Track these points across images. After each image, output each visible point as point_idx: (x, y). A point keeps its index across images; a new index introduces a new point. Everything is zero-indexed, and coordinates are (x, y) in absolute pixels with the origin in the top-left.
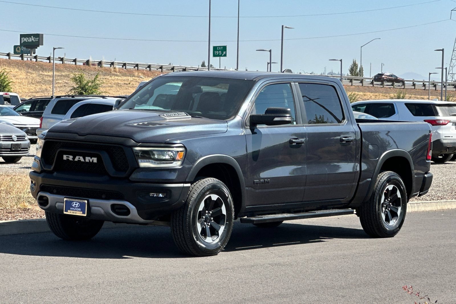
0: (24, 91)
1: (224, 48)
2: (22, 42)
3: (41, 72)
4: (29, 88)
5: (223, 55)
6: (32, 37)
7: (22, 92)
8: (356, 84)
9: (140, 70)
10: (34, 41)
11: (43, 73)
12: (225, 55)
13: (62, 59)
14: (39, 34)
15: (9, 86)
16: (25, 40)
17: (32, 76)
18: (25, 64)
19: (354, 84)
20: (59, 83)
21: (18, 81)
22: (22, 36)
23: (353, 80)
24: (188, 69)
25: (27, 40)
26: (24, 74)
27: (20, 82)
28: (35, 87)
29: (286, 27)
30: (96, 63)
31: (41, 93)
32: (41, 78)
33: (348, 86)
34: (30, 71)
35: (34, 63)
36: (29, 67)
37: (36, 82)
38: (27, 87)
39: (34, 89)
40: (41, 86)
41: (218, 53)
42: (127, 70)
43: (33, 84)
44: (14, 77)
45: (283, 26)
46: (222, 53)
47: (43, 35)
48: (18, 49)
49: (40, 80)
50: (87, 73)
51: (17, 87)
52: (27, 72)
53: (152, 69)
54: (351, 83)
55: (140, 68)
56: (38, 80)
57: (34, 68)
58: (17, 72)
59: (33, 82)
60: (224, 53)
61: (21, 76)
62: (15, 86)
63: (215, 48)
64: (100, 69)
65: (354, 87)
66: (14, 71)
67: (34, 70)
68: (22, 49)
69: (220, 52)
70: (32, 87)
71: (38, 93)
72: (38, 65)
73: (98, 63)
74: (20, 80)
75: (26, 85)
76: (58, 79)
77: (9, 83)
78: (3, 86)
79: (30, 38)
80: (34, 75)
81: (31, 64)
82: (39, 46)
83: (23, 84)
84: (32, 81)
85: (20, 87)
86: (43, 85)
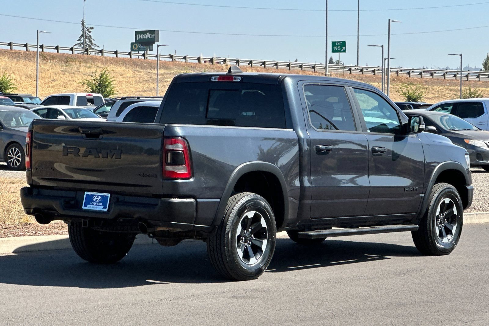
0: (131, 90)
1: (344, 44)
2: (138, 39)
3: (149, 71)
4: (136, 87)
5: (342, 51)
6: (148, 33)
7: (128, 91)
8: (483, 79)
9: (253, 67)
10: (150, 37)
11: (151, 71)
12: (344, 51)
13: (171, 57)
14: (155, 31)
15: (111, 85)
16: (141, 36)
17: (139, 75)
18: (133, 62)
19: (481, 79)
20: (168, 81)
21: (124, 79)
22: (137, 33)
23: (480, 75)
24: (304, 65)
25: (143, 37)
26: (132, 72)
27: (127, 80)
28: (143, 85)
29: (393, 21)
30: (207, 60)
31: (149, 92)
32: (149, 76)
33: (475, 82)
34: (138, 69)
35: (142, 61)
36: (137, 66)
37: (144, 80)
38: (134, 86)
39: (141, 88)
40: (149, 84)
41: (337, 48)
42: (240, 67)
43: (141, 83)
44: (121, 76)
45: (389, 20)
46: (342, 49)
47: (158, 31)
48: (135, 46)
49: (148, 79)
50: (198, 70)
51: (124, 86)
52: (135, 70)
53: (266, 65)
54: (478, 78)
55: (253, 65)
56: (146, 79)
57: (142, 66)
58: (124, 71)
59: (141, 81)
60: (344, 48)
61: (128, 75)
62: (122, 85)
63: (334, 44)
64: (212, 66)
65: (481, 83)
66: (120, 69)
67: (142, 68)
68: (139, 47)
69: (339, 47)
70: (140, 86)
71: (145, 93)
72: (147, 63)
73: (209, 61)
74: (127, 79)
75: (134, 84)
76: (167, 77)
77: (111, 82)
78: (105, 85)
79: (146, 35)
80: (142, 74)
81: (139, 62)
82: (154, 43)
83: (130, 83)
84: (140, 79)
85: (127, 86)
86: (150, 84)
